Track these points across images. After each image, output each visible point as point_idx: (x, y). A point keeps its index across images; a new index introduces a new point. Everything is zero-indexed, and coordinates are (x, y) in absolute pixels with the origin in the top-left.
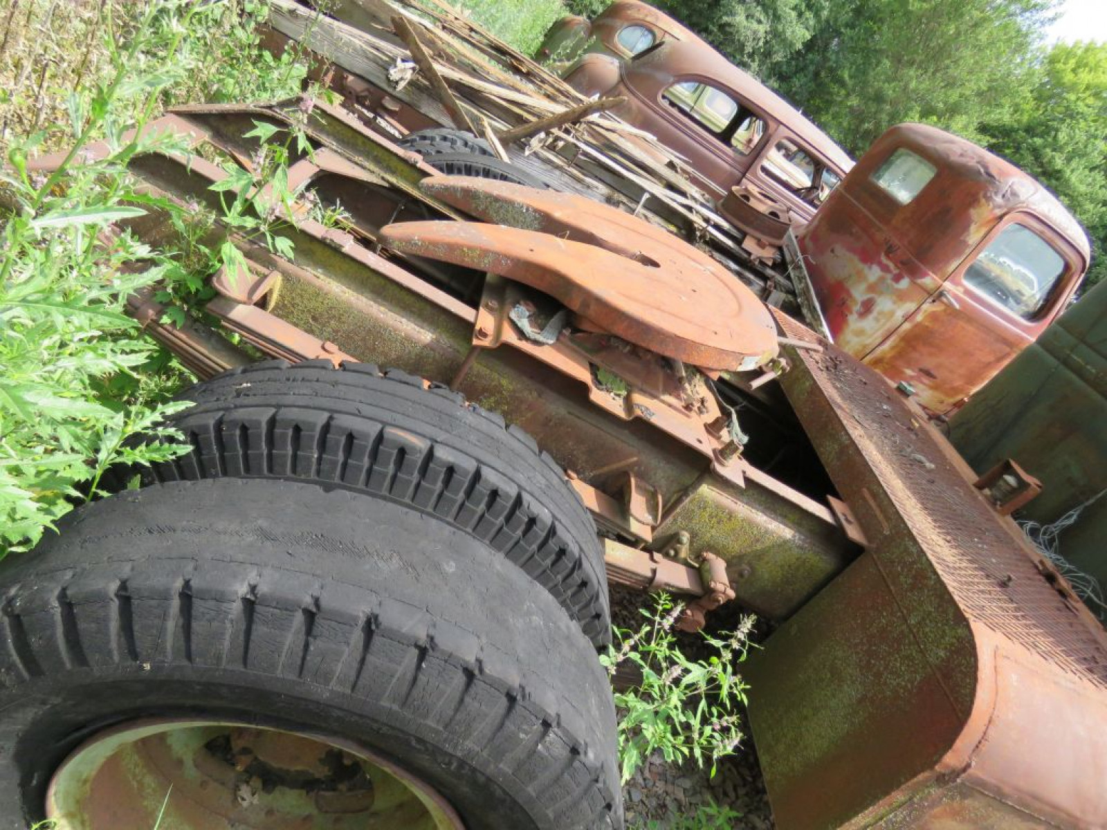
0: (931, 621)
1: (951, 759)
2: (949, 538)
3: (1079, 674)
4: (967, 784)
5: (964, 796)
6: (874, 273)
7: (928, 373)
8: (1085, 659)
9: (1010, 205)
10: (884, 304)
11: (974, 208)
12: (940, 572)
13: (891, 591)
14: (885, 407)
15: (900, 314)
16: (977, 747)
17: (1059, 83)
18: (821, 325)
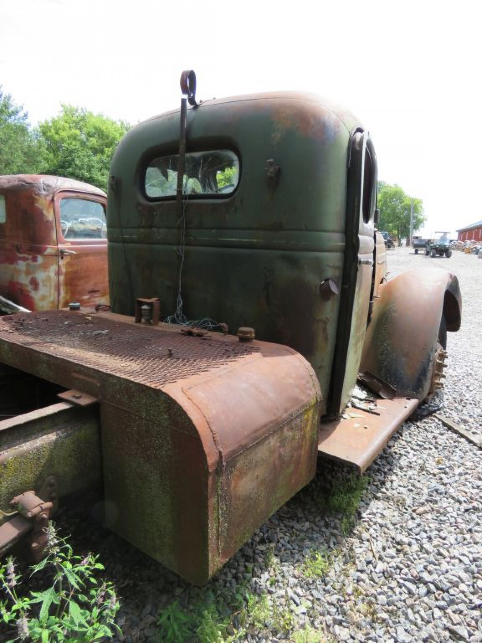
0: (150, 407)
1: (211, 460)
2: (132, 358)
3: (224, 363)
4: (228, 460)
5: (234, 466)
6: (22, 265)
7: (93, 291)
8: (224, 354)
9: (51, 191)
10: (40, 276)
11: (37, 203)
12: (132, 379)
13: (125, 411)
14: (66, 323)
15: (52, 275)
16: (215, 441)
17: (56, 142)
18: (18, 309)
